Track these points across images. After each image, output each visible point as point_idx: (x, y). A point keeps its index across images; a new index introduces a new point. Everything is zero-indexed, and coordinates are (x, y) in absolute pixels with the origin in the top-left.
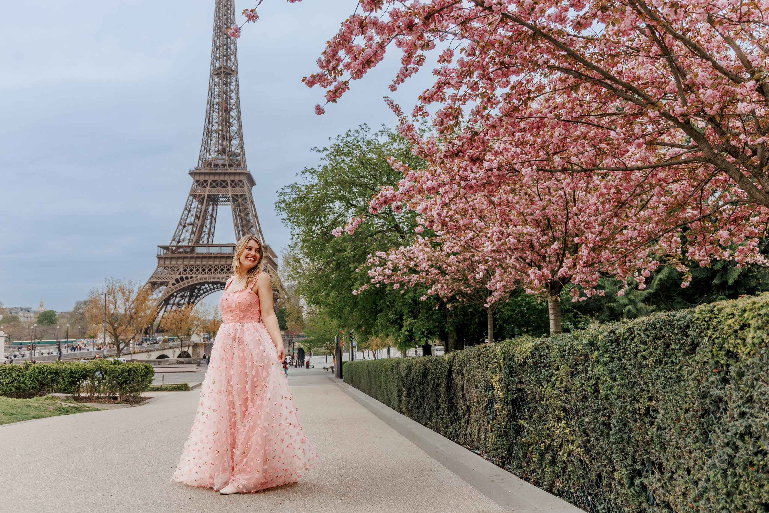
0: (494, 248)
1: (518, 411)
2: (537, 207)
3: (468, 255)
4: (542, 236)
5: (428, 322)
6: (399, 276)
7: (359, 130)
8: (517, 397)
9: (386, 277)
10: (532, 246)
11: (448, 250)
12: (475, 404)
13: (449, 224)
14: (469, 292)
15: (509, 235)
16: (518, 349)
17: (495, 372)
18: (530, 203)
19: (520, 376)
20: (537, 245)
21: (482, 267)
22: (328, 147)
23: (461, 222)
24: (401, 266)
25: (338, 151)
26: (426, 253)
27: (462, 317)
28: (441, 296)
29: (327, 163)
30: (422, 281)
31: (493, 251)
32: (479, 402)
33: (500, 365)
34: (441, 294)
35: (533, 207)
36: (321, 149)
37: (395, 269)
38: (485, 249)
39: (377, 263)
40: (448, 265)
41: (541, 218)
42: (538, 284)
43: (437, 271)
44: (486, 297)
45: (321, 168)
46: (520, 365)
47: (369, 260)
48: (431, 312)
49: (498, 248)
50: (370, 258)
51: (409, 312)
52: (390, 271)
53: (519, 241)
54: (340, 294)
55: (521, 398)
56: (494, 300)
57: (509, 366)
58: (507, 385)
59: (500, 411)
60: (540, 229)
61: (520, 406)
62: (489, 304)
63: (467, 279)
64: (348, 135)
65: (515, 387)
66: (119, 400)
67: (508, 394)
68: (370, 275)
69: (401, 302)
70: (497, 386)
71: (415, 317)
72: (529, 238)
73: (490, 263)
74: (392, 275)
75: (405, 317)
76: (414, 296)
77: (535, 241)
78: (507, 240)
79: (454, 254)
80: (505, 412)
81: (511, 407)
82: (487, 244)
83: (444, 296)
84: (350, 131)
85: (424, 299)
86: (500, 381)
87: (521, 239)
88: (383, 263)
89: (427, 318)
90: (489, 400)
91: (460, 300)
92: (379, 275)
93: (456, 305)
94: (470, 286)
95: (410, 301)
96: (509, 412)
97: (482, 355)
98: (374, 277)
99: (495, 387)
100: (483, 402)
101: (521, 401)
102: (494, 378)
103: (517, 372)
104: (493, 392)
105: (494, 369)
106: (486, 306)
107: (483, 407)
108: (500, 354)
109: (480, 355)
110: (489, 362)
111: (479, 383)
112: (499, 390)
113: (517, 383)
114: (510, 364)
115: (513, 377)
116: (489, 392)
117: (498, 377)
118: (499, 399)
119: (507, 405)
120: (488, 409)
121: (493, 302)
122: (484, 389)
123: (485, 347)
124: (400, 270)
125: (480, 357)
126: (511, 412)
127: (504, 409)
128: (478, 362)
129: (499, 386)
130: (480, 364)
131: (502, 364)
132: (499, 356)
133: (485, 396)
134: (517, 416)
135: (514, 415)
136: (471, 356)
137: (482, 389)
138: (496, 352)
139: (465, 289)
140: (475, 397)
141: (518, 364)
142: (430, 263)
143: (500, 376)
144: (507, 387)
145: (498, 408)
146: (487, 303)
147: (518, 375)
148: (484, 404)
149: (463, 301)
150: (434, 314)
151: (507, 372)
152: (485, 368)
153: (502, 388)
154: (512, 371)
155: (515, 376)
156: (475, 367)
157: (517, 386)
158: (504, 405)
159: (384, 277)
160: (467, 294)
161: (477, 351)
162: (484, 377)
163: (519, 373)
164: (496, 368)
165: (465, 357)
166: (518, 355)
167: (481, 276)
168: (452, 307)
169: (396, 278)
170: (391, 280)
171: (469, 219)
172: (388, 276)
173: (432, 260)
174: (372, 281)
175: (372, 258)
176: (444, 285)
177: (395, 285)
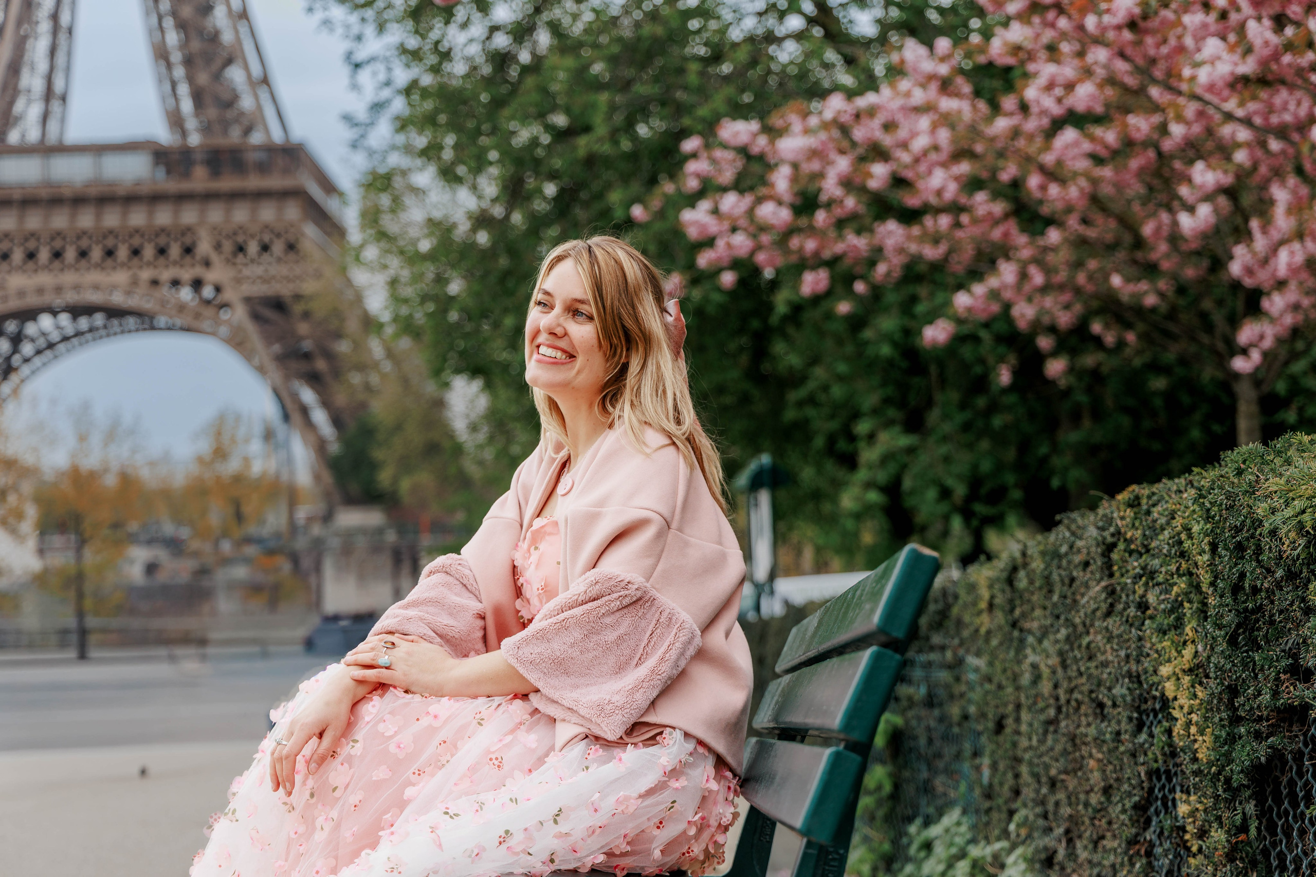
0: (1248, 67)
1: (1288, 835)
5: (970, 446)
6: (823, 232)
8: (1277, 755)
9: (766, 238)
11: (1049, 103)
12: (1094, 799)
14: (1151, 300)
16: (1274, 483)
17: (1178, 625)
19: (1291, 639)
21: (1205, 175)
24: (830, 187)
26: (947, 120)
27: (1125, 421)
28: (1022, 325)
30: (931, 253)
31: (1239, 83)
32: (1107, 791)
33: (1198, 587)
34: (1024, 314)
38: (1203, 75)
39: (727, 176)
40: (1053, 174)
43: (998, 208)
44: (1234, 322)
46: (1291, 576)
47: (692, 167)
48: (981, 402)
49: (1264, 63)
50: (694, 155)
51: (887, 401)
52: (785, 214)
55: (1299, 757)
56: (1270, 332)
57: (1236, 589)
58: (1233, 691)
59: (1202, 834)
61: (1295, 805)
62: (1252, 355)
63: (1139, 243)
65: (1266, 698)
67: (1232, 739)
68: (693, 233)
70: (1183, 700)
71: (913, 425)
73: (1241, 156)
74: (792, 232)
76: (902, 328)
80: (1218, 835)
81: (1251, 808)
82: (1213, 46)
83: (1037, 327)
85: (941, 337)
86: (1197, 671)
88: (753, 175)
89: (966, 427)
90: (1153, 774)
91: (1110, 339)
92: (734, 230)
93: (1089, 360)
94: (1151, 270)
95: (886, 350)
96: (1242, 837)
97: (1121, 546)
98: (709, 242)
99: (1176, 704)
100: (1126, 787)
101: (1300, 774)
102: (1169, 661)
103: (1277, 618)
104: (1169, 732)
105: (1172, 611)
106: (1240, 364)
107: (1124, 811)
108: (1196, 528)
109: (1111, 547)
110: (1152, 574)
111: (1110, 689)
112: (1194, 717)
113: (1277, 679)
114: (1242, 575)
115: (1259, 647)
116: (1151, 735)
117: (1188, 652)
118: (1195, 767)
119: (1234, 799)
120: (1148, 822)
121: (1268, 343)
122: (1130, 719)
123: (1134, 503)
124: (829, 205)
125: (1115, 556)
126: (1253, 832)
127: (1219, 819)
128: (1103, 584)
129: (1195, 696)
130: (1111, 592)
131: (1205, 577)
132: (1190, 537)
133: (1134, 755)
134: (1281, 857)
135: (1266, 853)
136: (1077, 559)
137: (1122, 719)
138: (1178, 523)
139: (1131, 288)
140: (1092, 763)
141: (1279, 573)
142: (964, 168)
143: (1200, 648)
144: (1231, 701)
145: (1193, 813)
146: (1244, 352)
147: (1281, 633)
148: (1130, 795)
149: (1121, 344)
150: (993, 408)
151: (1229, 618)
152: (1132, 611)
153: (1208, 708)
154: (1253, 612)
155: (1268, 642)
156: (1094, 611)
157: (1275, 694)
158: (1217, 797)
159: (754, 236)
160: (1139, 311)
161: (1102, 529)
162: (1128, 656)
163: (1286, 620)
164: (1181, 604)
165: (1055, 562)
166: (1278, 518)
167: (1202, 225)
168: (1070, 371)
169: (810, 245)
170: (791, 251)
172: (775, 234)
173: (973, 155)
174: (701, 262)
175: (703, 154)
176: (1032, 270)
177: (808, 276)
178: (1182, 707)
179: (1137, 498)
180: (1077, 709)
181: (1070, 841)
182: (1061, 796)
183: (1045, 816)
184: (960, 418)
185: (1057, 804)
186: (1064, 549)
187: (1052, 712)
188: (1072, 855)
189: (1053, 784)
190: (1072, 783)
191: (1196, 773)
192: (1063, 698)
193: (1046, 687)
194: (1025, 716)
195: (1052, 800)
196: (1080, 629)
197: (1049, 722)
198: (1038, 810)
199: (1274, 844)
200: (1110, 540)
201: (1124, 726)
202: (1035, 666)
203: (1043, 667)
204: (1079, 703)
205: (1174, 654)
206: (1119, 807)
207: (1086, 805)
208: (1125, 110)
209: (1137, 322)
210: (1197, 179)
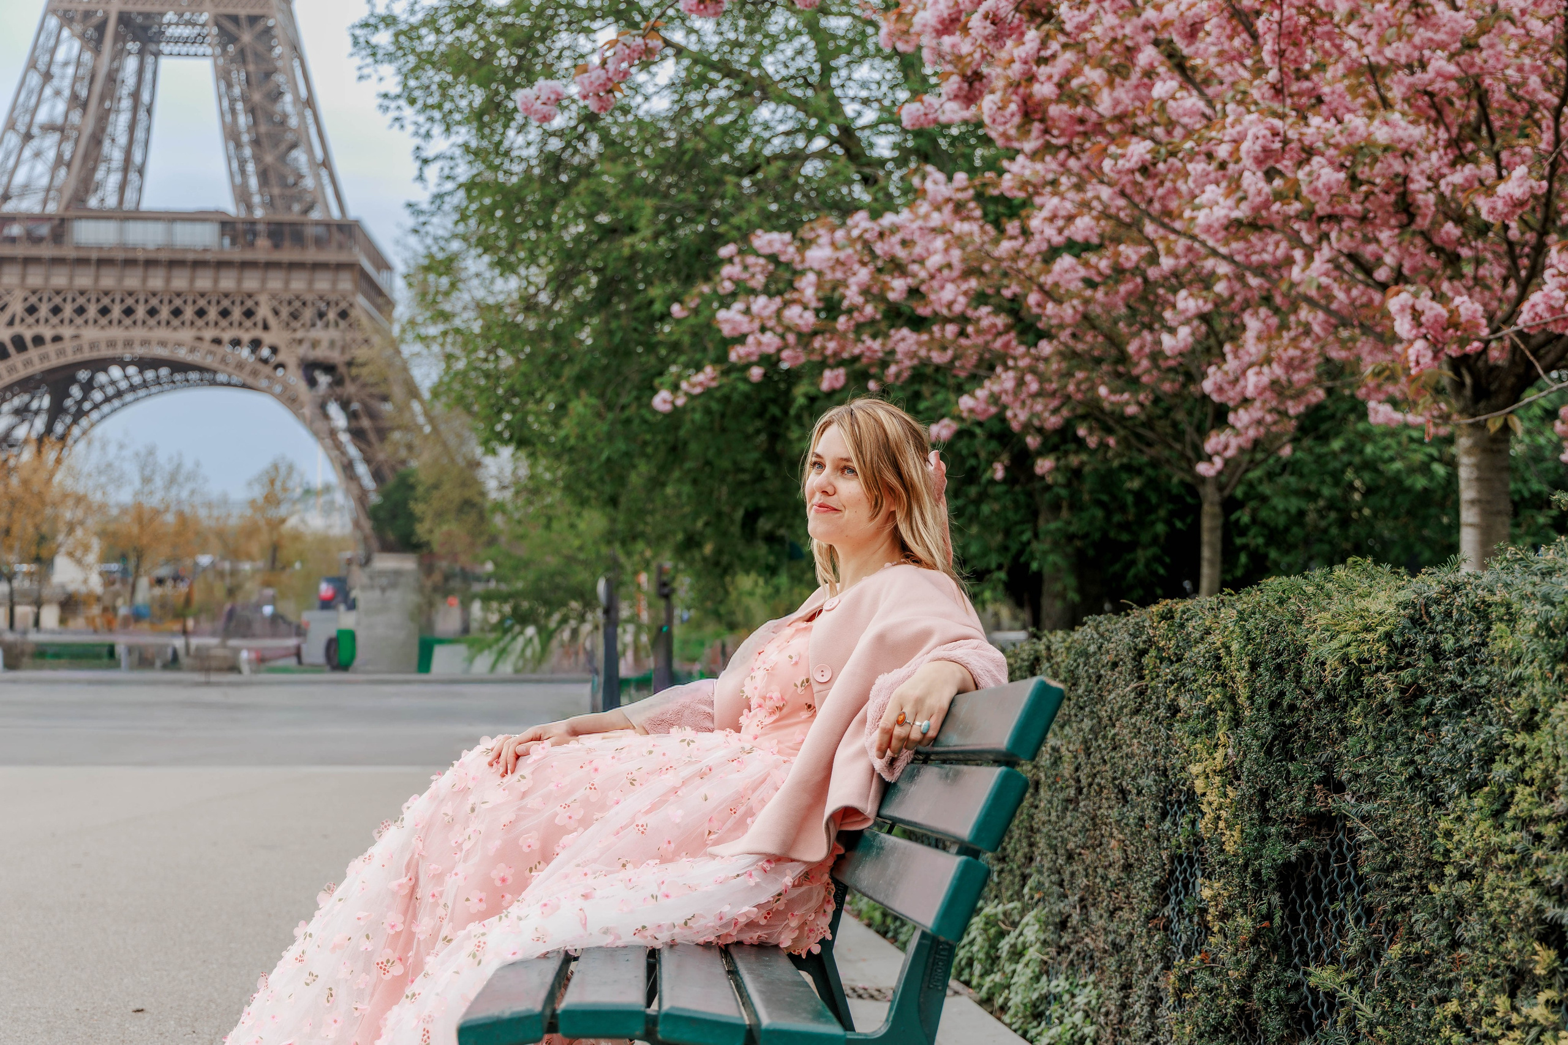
0: (1242, 212)
2: (1441, 36)
3: (1131, 254)
4: (1453, 165)
6: (844, 335)
8: (1306, 856)
9: (791, 338)
10: (1406, 208)
11: (1050, 232)
12: (1113, 874)
13: (1054, 110)
14: (1132, 410)
15: (1309, 152)
16: (1322, 620)
17: (1210, 729)
18: (1409, 19)
19: (1324, 755)
20: (1427, 200)
21: (1188, 302)
23: (1105, 104)
24: (852, 296)
26: (960, 241)
27: (1099, 513)
28: (1015, 426)
30: (938, 357)
31: (1235, 228)
32: (1127, 867)
33: (1232, 699)
34: (1018, 416)
35: (1422, 34)
37: (831, 307)
38: (1202, 217)
39: (759, 281)
40: (1049, 294)
41: (1452, 85)
42: (1427, 358)
43: (1001, 321)
44: (1203, 433)
46: (1330, 698)
47: (726, 270)
48: (973, 491)
49: (1256, 210)
50: (730, 260)
52: (809, 317)
53: (1354, 181)
54: (609, 407)
55: (1325, 858)
56: (1234, 443)
57: (1273, 705)
58: (1264, 794)
59: (1224, 916)
60: (1443, 135)
61: (1318, 897)
62: (1218, 462)
63: (1123, 358)
65: (1298, 803)
67: (1263, 838)
68: (727, 330)
70: (1213, 797)
72: (1398, 166)
73: (1220, 287)
74: (815, 333)
77: (1419, 183)
78: (1301, 174)
79: (1072, 247)
80: (1244, 922)
81: (1276, 899)
82: (1211, 192)
83: (1027, 427)
86: (1231, 774)
87: (1363, 172)
88: (782, 281)
90: (1176, 858)
91: (1092, 442)
92: (763, 329)
93: (1074, 460)
94: (1133, 382)
96: (1266, 923)
97: (1153, 652)
98: (741, 339)
99: (1205, 800)
100: (1148, 868)
101: (1325, 872)
102: (1200, 761)
103: (1313, 734)
104: (1193, 823)
105: (1204, 717)
106: (1204, 469)
107: (1145, 889)
108: (1235, 647)
109: (1143, 653)
110: (1183, 682)
111: (1134, 778)
112: (1223, 813)
113: (1311, 787)
114: (1282, 694)
115: (1293, 759)
116: (1175, 824)
117: (1219, 755)
118: (1222, 857)
119: (1259, 890)
120: (1167, 900)
121: (1229, 453)
122: (1155, 808)
123: (1168, 616)
124: (850, 311)
125: (1145, 660)
126: (1277, 920)
127: (1244, 906)
128: (1133, 685)
129: (1226, 795)
130: (1141, 693)
131: (1243, 693)
132: (1229, 653)
133: (1157, 840)
134: (1302, 945)
135: (1287, 939)
136: (1106, 659)
137: (1147, 806)
138: (1216, 639)
139: (1114, 398)
140: (1113, 843)
141: (1320, 696)
142: (973, 283)
143: (1230, 751)
144: (1262, 804)
145: (1214, 898)
146: (1209, 459)
147: (1317, 746)
148: (1151, 874)
149: (1103, 446)
150: (982, 497)
151: (1265, 730)
152: (1162, 712)
153: (1239, 808)
154: (1290, 727)
155: (1303, 754)
156: (1121, 708)
157: (1308, 800)
158: (1243, 887)
159: (783, 337)
160: (1122, 419)
161: (1134, 636)
162: (1156, 752)
163: (1323, 737)
164: (1214, 711)
165: (1081, 660)
166: (1324, 649)
167: (1181, 345)
168: (1057, 469)
169: (832, 346)
170: (813, 350)
171: (1137, 87)
172: (800, 335)
173: (981, 273)
174: (733, 356)
175: (737, 260)
176: (1029, 378)
177: (827, 373)
178: (1210, 804)
179: (1170, 611)
180: (1099, 793)
181: (1084, 907)
182: (1076, 867)
183: (1061, 884)
185: (1073, 874)
186: (1092, 648)
187: (1072, 792)
188: (1086, 920)
189: (1070, 857)
190: (1089, 856)
191: (1222, 864)
192: (1084, 782)
193: (1067, 770)
194: (1043, 793)
195: (1068, 870)
196: (1105, 721)
197: (1068, 801)
198: (1054, 878)
199: (1295, 932)
200: (1141, 646)
201: (1148, 813)
202: (1055, 749)
203: (1063, 750)
204: (1101, 788)
205: (1205, 755)
206: (1140, 885)
207: (1105, 878)
208: (1118, 241)
209: (1117, 427)
210: (1181, 305)
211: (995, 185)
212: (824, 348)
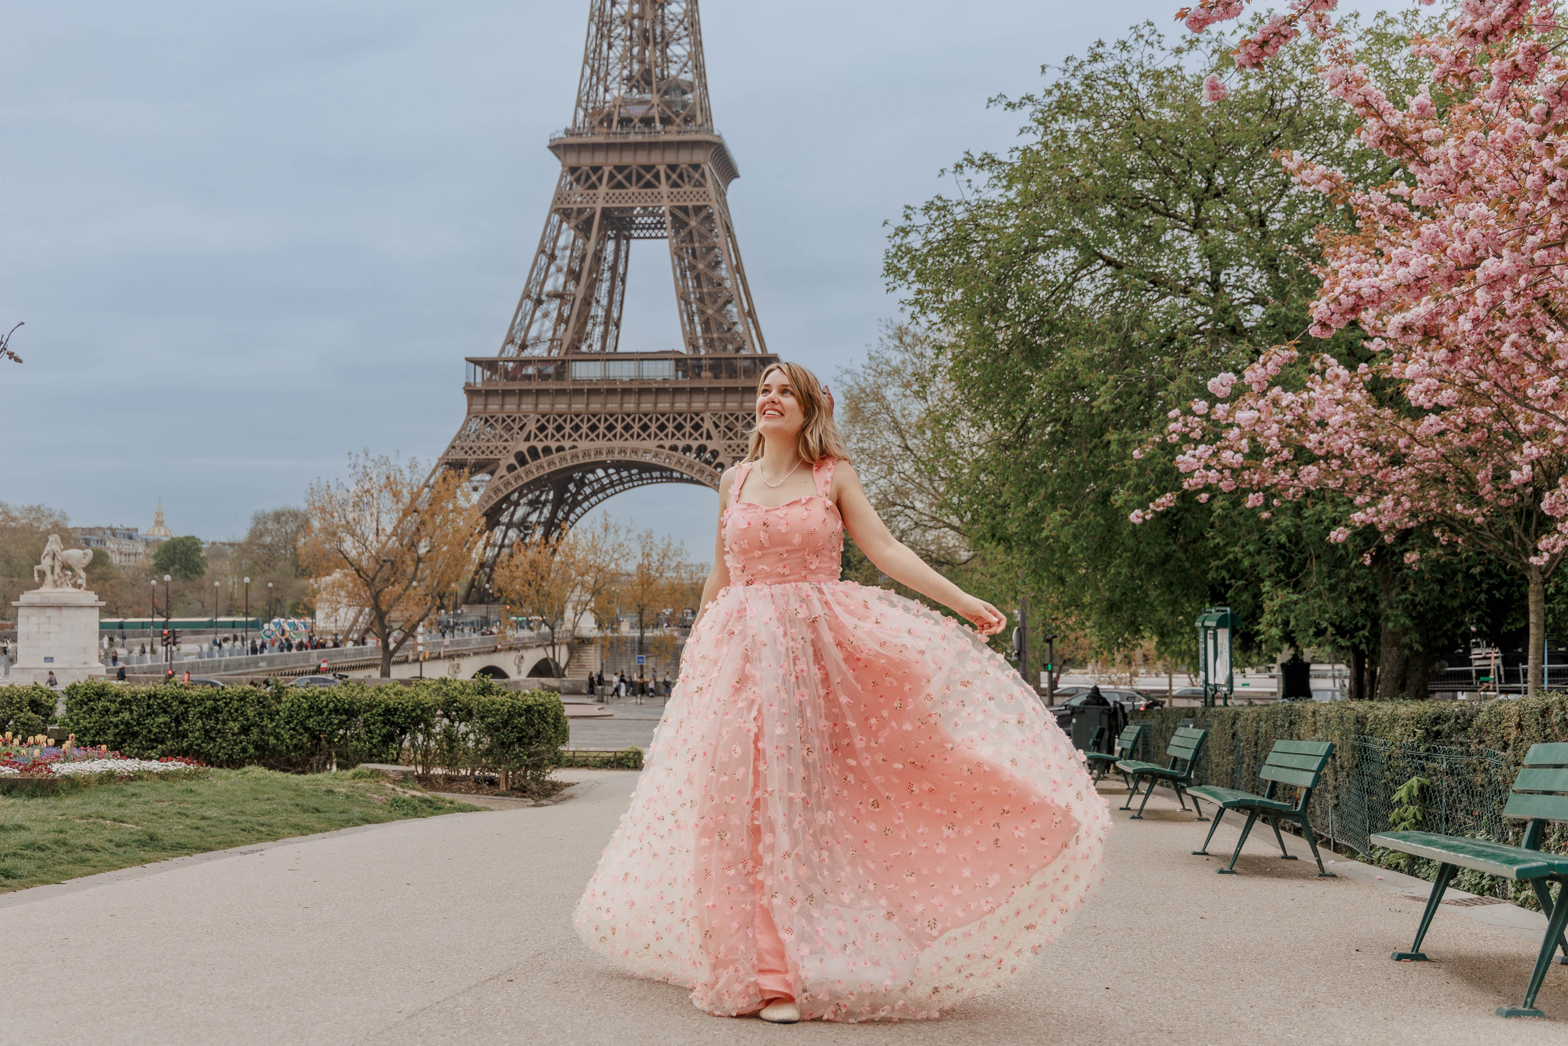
3: (1480, 412)
5: (1335, 601)
6: (1265, 471)
7: (1131, 42)
9: (1227, 473)
14: (1479, 520)
21: (1531, 449)
22: (1039, 94)
24: (1273, 444)
25: (1066, 106)
26: (1355, 408)
27: (1437, 587)
28: (1381, 527)
29: (1033, 140)
36: (1015, 100)
37: (1256, 453)
39: (1197, 434)
44: (1534, 536)
45: (1017, 154)
47: (1172, 426)
48: (1343, 573)
50: (1176, 420)
51: (1278, 570)
52: (1239, 457)
56: (1561, 543)
62: (1546, 556)
63: (1473, 483)
64: (1095, 58)
66: (503, 787)
68: (1182, 468)
69: (1254, 542)
71: (1297, 587)
74: (1243, 468)
75: (1266, 586)
76: (1297, 527)
79: (1438, 409)
83: (1391, 528)
84: (1100, 44)
85: (1341, 538)
88: (1214, 433)
89: (1332, 588)
91: (1444, 540)
92: (1208, 467)
93: (1433, 553)
94: (1479, 502)
95: (1283, 539)
98: (1190, 474)
106: (1533, 560)
121: (1556, 551)
124: (1271, 455)
139: (1466, 512)
146: (1536, 552)
149: (1452, 544)
159: (1220, 472)
160: (1470, 525)
167: (1525, 477)
168: (1421, 560)
169: (1256, 477)
170: (1244, 480)
171: (1518, 323)
172: (1233, 471)
173: (1370, 428)
174: (1186, 486)
175: (1181, 419)
176: (1403, 499)
177: (1251, 495)
184: (1327, 582)
208: (1469, 405)
209: (1464, 531)
210: (1526, 451)
211: (1386, 370)
212: (1252, 480)
